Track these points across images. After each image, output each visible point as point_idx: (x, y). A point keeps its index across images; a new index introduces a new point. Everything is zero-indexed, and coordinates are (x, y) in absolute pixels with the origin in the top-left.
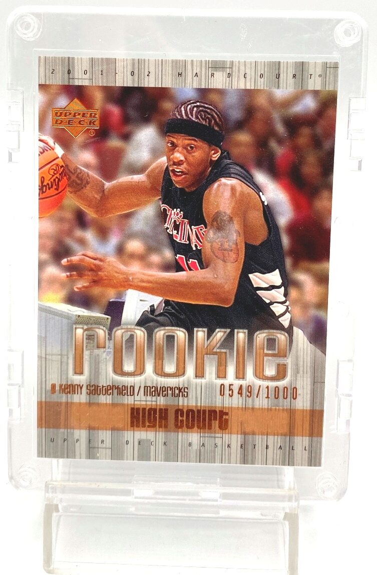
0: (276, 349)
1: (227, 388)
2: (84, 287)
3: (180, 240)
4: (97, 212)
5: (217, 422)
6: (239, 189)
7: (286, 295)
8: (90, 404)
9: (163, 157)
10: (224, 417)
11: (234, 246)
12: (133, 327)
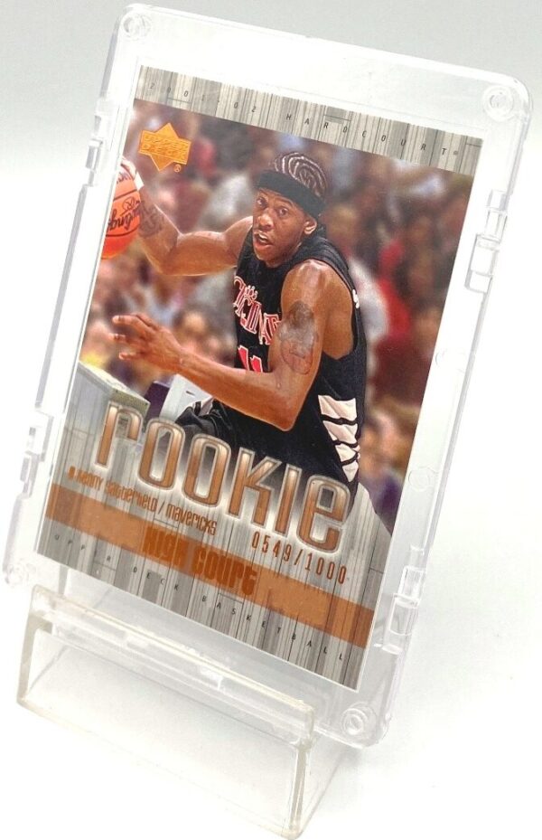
0: (332, 507)
1: (262, 540)
2: (129, 356)
3: (247, 327)
4: (163, 267)
5: (241, 581)
6: (329, 278)
7: (358, 436)
8: (105, 506)
9: (248, 216)
10: (251, 577)
11: (308, 353)
12: (172, 423)
